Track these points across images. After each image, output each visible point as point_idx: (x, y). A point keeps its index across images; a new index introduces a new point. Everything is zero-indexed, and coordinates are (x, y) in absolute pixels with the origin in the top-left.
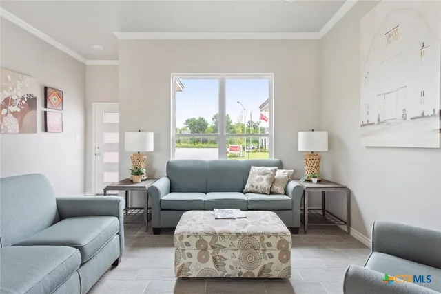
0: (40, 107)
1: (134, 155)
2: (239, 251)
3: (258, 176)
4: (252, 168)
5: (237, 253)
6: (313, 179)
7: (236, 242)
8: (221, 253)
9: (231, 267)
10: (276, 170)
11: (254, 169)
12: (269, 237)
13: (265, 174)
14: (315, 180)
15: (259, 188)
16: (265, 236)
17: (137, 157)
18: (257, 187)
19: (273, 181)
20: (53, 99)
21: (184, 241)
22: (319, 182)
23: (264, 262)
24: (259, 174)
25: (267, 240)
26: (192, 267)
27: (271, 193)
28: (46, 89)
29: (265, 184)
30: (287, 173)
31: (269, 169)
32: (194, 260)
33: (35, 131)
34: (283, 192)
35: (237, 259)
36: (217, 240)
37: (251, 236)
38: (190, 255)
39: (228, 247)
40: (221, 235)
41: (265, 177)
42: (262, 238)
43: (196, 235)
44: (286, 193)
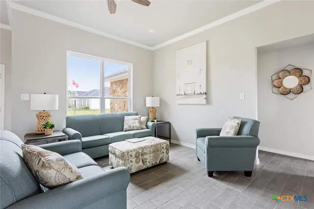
1: (40, 113)
2: (152, 154)
3: (132, 121)
4: (126, 117)
5: (151, 155)
7: (151, 150)
8: (145, 157)
9: (149, 162)
10: (140, 117)
12: (163, 144)
13: (136, 119)
14: (155, 121)
15: (135, 127)
16: (161, 144)
18: (133, 127)
19: (141, 123)
21: (130, 154)
22: (157, 121)
23: (161, 156)
24: (133, 120)
25: (162, 146)
26: (133, 168)
27: (142, 129)
29: (137, 124)
31: (138, 117)
32: (134, 163)
34: (146, 128)
35: (151, 158)
36: (143, 151)
37: (156, 145)
38: (131, 162)
39: (148, 153)
40: (145, 147)
41: (137, 121)
43: (134, 150)
44: (147, 128)
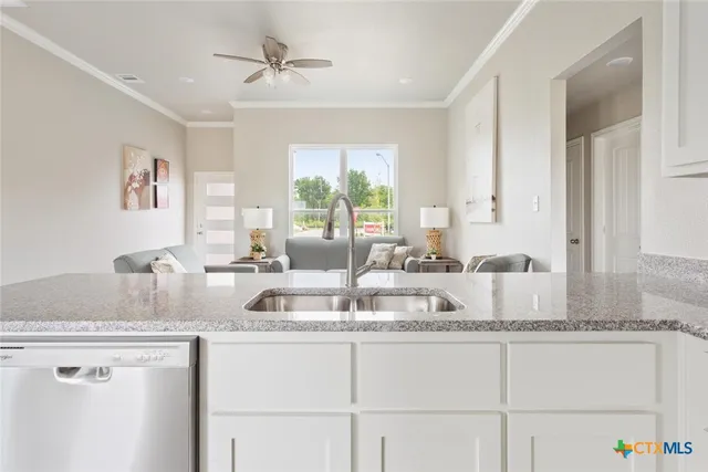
0: (152, 182)
1: (253, 232)
3: (377, 253)
4: (373, 245)
10: (394, 246)
11: (376, 246)
17: (255, 235)
19: (392, 257)
24: (379, 250)
28: (156, 160)
29: (383, 259)
30: (405, 250)
31: (389, 245)
34: (400, 267)
44: (403, 268)
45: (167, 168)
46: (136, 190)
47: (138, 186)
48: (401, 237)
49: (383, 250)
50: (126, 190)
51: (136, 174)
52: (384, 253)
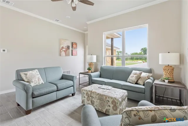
0: (71, 48)
1: (90, 63)
4: (133, 71)
5: (98, 101)
6: (165, 80)
7: (97, 97)
8: (93, 99)
9: (96, 106)
10: (141, 73)
12: (109, 98)
16: (107, 97)
19: (139, 78)
20: (74, 46)
21: (83, 92)
22: (169, 82)
23: (107, 108)
24: (133, 74)
25: (108, 99)
26: (85, 101)
27: (136, 83)
28: (72, 43)
30: (147, 75)
32: (86, 99)
33: (69, 56)
34: (142, 84)
35: (98, 103)
36: (91, 94)
37: (102, 95)
39: (95, 98)
40: (93, 93)
42: (106, 98)
44: (144, 85)
45: (76, 45)
46: (64, 51)
47: (65, 50)
48: (149, 68)
49: (135, 74)
50: (61, 51)
51: (64, 47)
52: (135, 76)
